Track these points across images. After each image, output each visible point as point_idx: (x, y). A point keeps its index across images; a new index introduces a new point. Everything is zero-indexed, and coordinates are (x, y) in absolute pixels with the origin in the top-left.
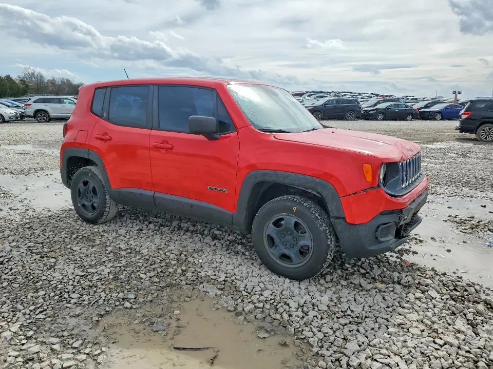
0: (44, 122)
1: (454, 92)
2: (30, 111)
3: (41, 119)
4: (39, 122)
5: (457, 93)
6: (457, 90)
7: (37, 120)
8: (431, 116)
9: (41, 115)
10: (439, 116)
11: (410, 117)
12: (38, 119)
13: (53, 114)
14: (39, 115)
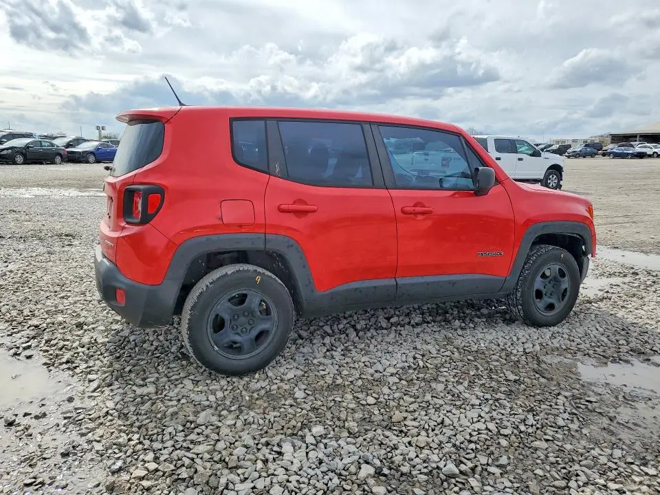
1: (98, 128)
5: (101, 129)
6: (101, 126)
8: (83, 157)
10: (92, 158)
11: (58, 159)
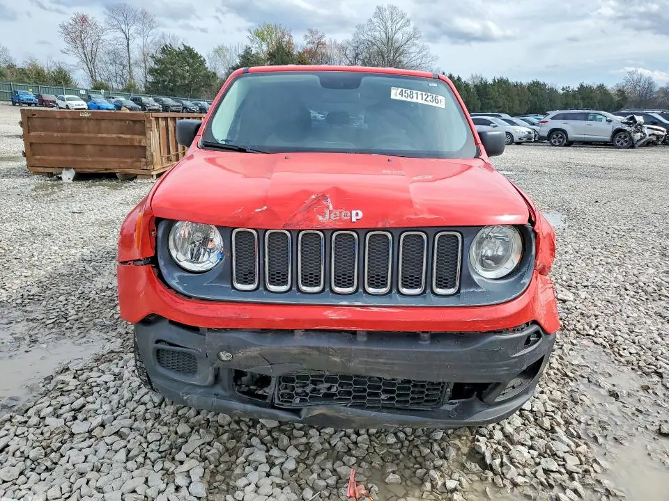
0: (558, 146)
2: (544, 131)
3: (555, 142)
4: (553, 145)
7: (551, 142)
9: (557, 136)
12: (553, 141)
13: (572, 135)
14: (555, 136)
